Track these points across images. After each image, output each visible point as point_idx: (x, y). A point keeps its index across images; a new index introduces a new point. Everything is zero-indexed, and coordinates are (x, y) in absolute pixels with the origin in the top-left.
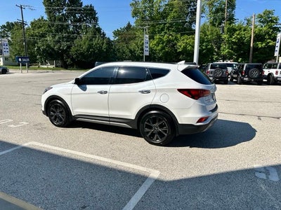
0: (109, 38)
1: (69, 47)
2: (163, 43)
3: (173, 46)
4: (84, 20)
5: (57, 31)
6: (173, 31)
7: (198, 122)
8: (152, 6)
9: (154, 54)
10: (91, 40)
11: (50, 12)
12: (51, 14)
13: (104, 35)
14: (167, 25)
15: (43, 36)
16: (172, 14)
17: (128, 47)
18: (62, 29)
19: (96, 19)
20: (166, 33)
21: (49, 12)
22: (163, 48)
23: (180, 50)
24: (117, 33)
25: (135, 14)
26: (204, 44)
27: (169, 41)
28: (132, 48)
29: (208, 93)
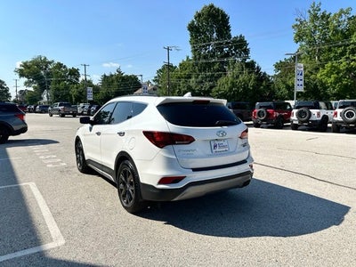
0: (265, 74)
1: (211, 87)
2: (338, 73)
4: (233, 54)
5: (200, 71)
7: (160, 183)
8: (328, 23)
10: (237, 77)
11: (196, 50)
12: (197, 53)
13: (259, 69)
14: (351, 47)
18: (205, 67)
19: (247, 52)
21: (194, 51)
22: (338, 80)
24: (278, 66)
25: (299, 38)
27: (349, 70)
28: (290, 83)
29: (189, 140)
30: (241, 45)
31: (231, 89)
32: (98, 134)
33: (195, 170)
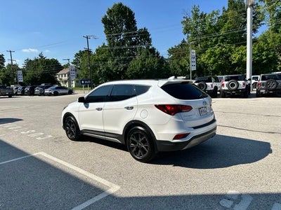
0: (162, 57)
1: (125, 68)
2: (215, 57)
3: (227, 58)
4: (139, 42)
5: (115, 55)
6: (228, 43)
7: (174, 139)
8: (205, 20)
9: (207, 67)
10: (145, 60)
11: (110, 39)
12: (111, 41)
13: (158, 54)
14: (221, 38)
15: (105, 60)
16: (226, 26)
17: (178, 64)
18: (118, 53)
19: (149, 41)
20: (219, 45)
21: (109, 39)
22: (215, 62)
23: (235, 62)
24: (171, 51)
25: (187, 30)
26: (264, 53)
27: (222, 54)
28: (183, 64)
29: (189, 108)
30: (145, 35)
31: (141, 70)
32: (98, 109)
33: (195, 128)
